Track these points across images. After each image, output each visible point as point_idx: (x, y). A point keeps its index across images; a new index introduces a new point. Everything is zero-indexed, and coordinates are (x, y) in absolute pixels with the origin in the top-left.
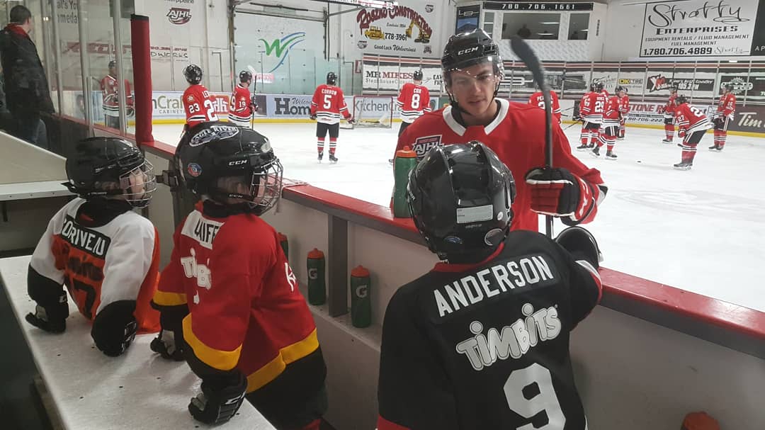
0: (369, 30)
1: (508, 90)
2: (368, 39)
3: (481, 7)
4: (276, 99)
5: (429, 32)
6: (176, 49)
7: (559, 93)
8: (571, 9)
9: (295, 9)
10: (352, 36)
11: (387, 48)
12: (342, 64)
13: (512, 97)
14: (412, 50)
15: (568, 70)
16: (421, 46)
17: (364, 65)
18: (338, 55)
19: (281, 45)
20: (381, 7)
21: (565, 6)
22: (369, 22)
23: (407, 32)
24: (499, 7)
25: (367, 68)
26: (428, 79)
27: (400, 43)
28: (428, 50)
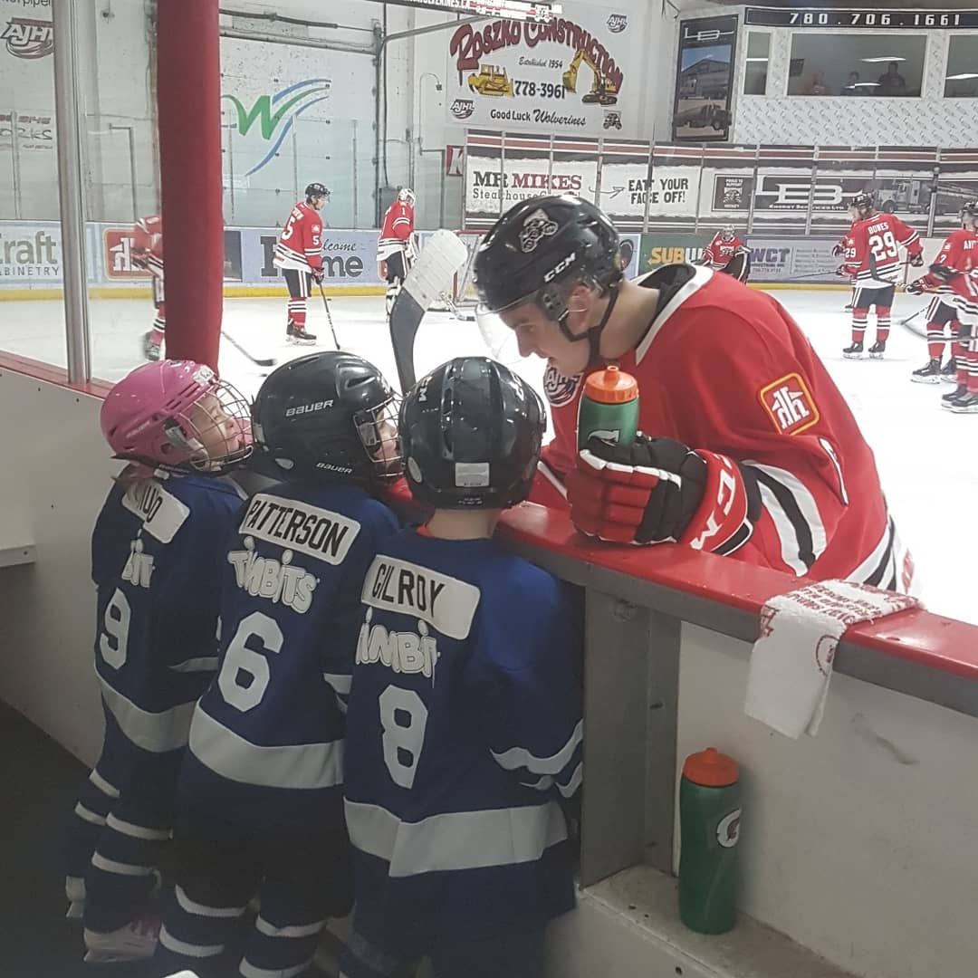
0: (478, 73)
1: (804, 216)
2: (475, 96)
3: (741, 19)
4: (263, 240)
5: (617, 78)
6: (23, 119)
7: (925, 223)
8: (951, 25)
9: (308, 24)
10: (439, 88)
11: (520, 117)
12: (417, 155)
13: (812, 232)
14: (576, 122)
15: (944, 168)
16: (598, 111)
17: (469, 157)
18: (408, 133)
19: (274, 110)
20: (522, 16)
21: (937, 17)
22: (477, 55)
23: (564, 79)
24: (783, 20)
25: (476, 165)
26: (618, 190)
27: (550, 105)
28: (613, 121)
